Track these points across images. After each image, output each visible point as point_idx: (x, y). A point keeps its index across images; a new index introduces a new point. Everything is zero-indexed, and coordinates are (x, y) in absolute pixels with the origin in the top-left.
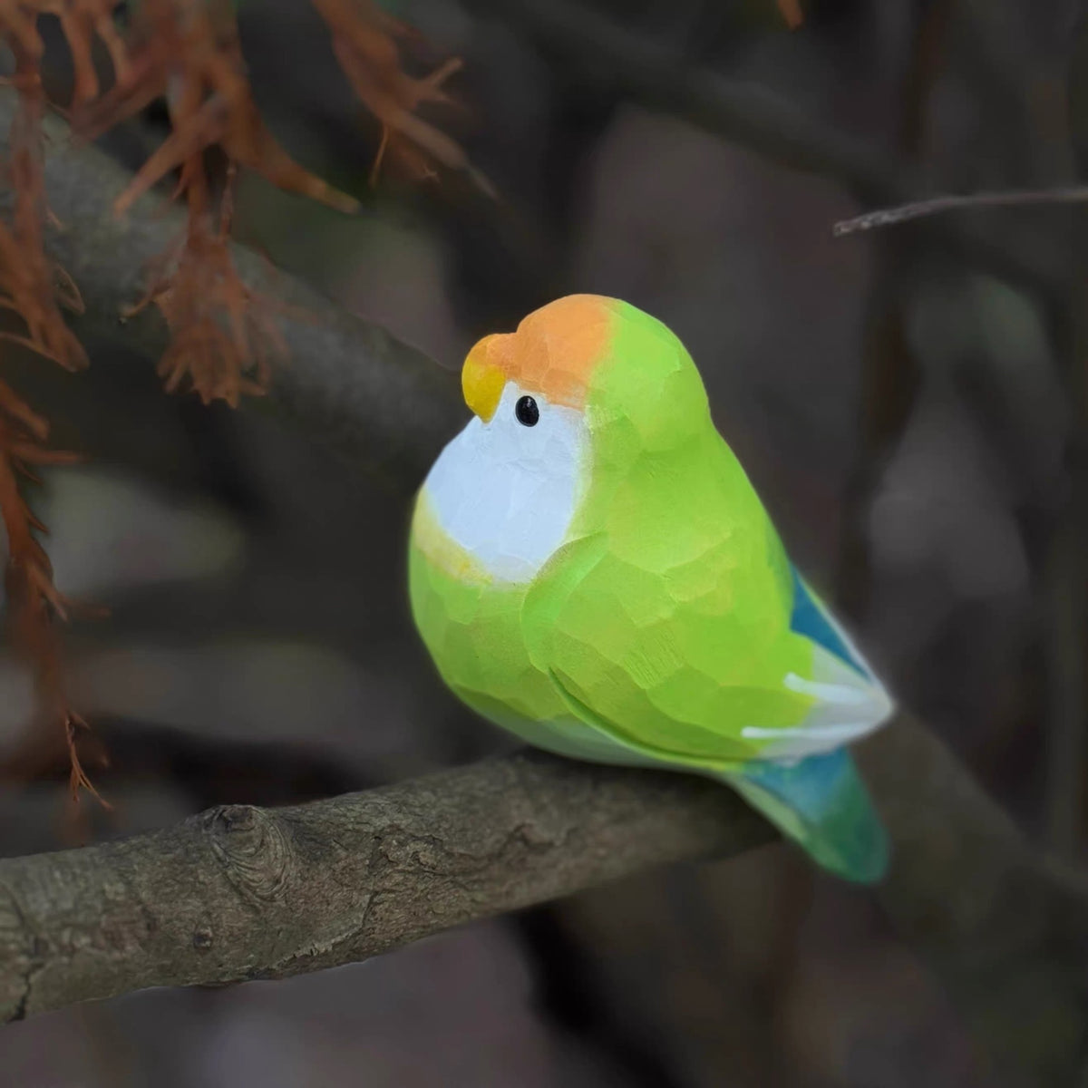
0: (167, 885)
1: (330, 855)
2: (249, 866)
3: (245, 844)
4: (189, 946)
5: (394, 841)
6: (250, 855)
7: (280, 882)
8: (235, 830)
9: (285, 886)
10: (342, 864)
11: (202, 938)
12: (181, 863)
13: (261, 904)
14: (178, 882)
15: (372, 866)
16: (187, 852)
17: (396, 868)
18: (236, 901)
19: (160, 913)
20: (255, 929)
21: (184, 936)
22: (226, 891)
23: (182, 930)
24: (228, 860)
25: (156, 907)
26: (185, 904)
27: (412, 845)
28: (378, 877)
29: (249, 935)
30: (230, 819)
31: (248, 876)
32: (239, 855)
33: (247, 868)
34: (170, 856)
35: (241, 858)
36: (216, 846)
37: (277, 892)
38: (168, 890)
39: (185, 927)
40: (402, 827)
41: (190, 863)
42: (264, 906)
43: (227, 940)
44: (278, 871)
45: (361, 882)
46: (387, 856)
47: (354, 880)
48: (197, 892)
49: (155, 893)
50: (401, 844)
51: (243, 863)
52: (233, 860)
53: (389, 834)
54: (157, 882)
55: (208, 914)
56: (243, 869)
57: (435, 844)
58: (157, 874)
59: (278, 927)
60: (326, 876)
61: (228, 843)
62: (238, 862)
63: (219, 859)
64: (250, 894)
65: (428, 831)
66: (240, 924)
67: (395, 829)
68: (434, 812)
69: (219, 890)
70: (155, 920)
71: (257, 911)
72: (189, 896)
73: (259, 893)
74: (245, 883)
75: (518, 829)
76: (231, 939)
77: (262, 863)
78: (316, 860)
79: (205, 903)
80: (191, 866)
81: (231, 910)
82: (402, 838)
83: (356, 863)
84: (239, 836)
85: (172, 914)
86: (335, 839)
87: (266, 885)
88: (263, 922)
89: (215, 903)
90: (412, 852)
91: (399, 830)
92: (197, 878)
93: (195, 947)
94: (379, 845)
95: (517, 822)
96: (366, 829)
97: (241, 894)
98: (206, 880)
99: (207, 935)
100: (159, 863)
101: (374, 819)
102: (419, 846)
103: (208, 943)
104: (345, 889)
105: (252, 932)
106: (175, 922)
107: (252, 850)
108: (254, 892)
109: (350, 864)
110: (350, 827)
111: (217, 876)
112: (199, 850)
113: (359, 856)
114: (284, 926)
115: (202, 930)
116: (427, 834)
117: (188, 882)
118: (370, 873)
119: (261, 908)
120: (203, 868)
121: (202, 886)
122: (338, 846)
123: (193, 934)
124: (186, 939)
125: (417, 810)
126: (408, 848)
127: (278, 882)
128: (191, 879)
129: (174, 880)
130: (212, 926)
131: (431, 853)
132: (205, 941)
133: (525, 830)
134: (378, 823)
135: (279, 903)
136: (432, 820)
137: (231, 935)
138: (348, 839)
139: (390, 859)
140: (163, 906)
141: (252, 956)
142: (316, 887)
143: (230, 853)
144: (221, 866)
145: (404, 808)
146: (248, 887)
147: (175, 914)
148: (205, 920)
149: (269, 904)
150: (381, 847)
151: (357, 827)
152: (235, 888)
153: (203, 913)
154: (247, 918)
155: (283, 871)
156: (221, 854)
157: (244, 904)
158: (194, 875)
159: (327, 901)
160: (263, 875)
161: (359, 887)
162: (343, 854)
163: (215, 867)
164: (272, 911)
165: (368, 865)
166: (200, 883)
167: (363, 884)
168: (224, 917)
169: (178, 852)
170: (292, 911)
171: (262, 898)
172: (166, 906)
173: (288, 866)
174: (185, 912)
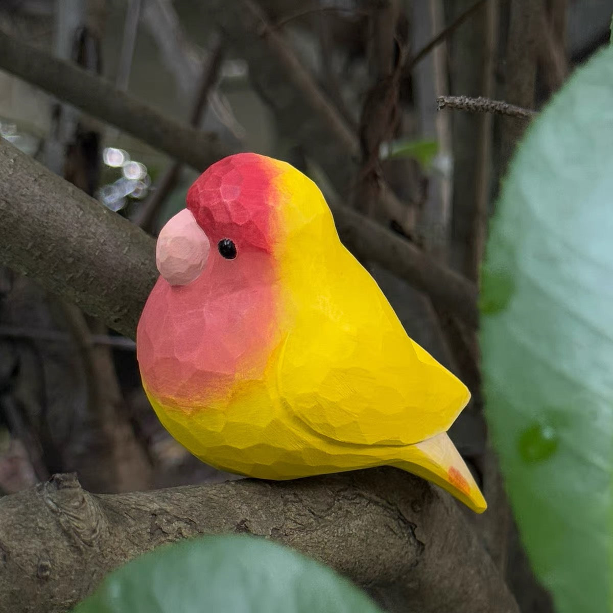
0: (16, 528)
1: (124, 521)
2: (75, 515)
3: (73, 498)
4: (33, 575)
5: (164, 520)
6: (76, 508)
7: (97, 531)
8: (65, 487)
9: (99, 536)
10: (133, 529)
11: (44, 568)
12: (24, 514)
13: (84, 546)
14: (24, 527)
15: (152, 534)
16: (27, 507)
17: (167, 538)
18: (66, 543)
19: (13, 548)
20: (78, 568)
21: (30, 567)
22: (59, 535)
23: (29, 562)
24: (60, 511)
25: (10, 543)
26: (30, 542)
27: (176, 523)
28: (157, 542)
29: (73, 573)
30: (62, 479)
31: (76, 524)
32: (69, 507)
33: (75, 517)
34: (14, 510)
35: (70, 509)
36: (50, 502)
37: (94, 539)
38: (17, 532)
39: (30, 560)
40: (168, 511)
41: (31, 514)
42: (86, 549)
43: (59, 574)
44: (94, 524)
45: (146, 544)
46: (161, 529)
47: (141, 542)
48: (38, 535)
49: (8, 533)
50: (169, 522)
51: (71, 513)
52: (64, 511)
53: (160, 514)
54: (8, 526)
55: (47, 552)
56: (72, 518)
57: (191, 524)
58: (8, 521)
59: (93, 569)
60: (123, 535)
61: (60, 497)
62: (68, 512)
63: (53, 511)
64: (76, 537)
65: (185, 515)
66: (68, 563)
67: (164, 511)
68: (187, 505)
69: (54, 534)
70: (9, 553)
71: (81, 553)
72: (32, 537)
73: (83, 538)
74: (73, 529)
75: (243, 522)
76: (62, 574)
77: (84, 515)
78: (116, 522)
79: (44, 544)
80: (31, 516)
81: (62, 550)
82: (169, 518)
83: (142, 530)
84: (68, 491)
85: (21, 549)
86: (126, 512)
87: (88, 533)
88: (83, 562)
89: (51, 544)
90: (177, 528)
91: (167, 512)
92: (37, 524)
93: (38, 577)
94: (155, 520)
95: (242, 518)
96: (145, 509)
97: (70, 537)
98: (44, 526)
99: (47, 566)
100: (8, 514)
101: (148, 504)
102: (182, 524)
103: (48, 573)
104: (136, 547)
105: (76, 570)
106: (24, 556)
107: (77, 504)
108: (79, 537)
109: (138, 530)
110: (134, 506)
111: (52, 524)
112: (36, 506)
113: (143, 526)
114: (98, 568)
115: (43, 563)
116: (185, 517)
117: (31, 527)
118: (152, 538)
119: (84, 550)
120: (40, 518)
121: (42, 531)
122: (128, 517)
123: (36, 566)
124: (30, 570)
125: (175, 502)
126: (174, 525)
127: (94, 531)
128: (33, 525)
129: (21, 525)
130: (50, 560)
131: (189, 530)
132: (46, 570)
133: (247, 523)
134: (152, 507)
135: (95, 548)
136: (186, 509)
137: (62, 571)
138: (134, 513)
139: (164, 530)
140: (15, 543)
141: (74, 591)
142: (118, 542)
143: (62, 506)
144: (54, 516)
145: (166, 500)
146: (76, 532)
147: (23, 550)
148: (45, 555)
149: (89, 548)
150: (156, 522)
151: (139, 507)
152: (66, 533)
153: (43, 550)
154: (73, 558)
155: (97, 525)
156: (54, 507)
157: (72, 546)
158: (35, 522)
159: (125, 554)
160: (85, 525)
161: (145, 547)
162: (132, 523)
163: (50, 517)
164: (90, 554)
165: (149, 532)
166: (40, 528)
167: (147, 546)
168: (57, 555)
169: (20, 507)
170: (103, 557)
171: (84, 541)
172: (16, 543)
173: (100, 521)
174: (30, 549)
